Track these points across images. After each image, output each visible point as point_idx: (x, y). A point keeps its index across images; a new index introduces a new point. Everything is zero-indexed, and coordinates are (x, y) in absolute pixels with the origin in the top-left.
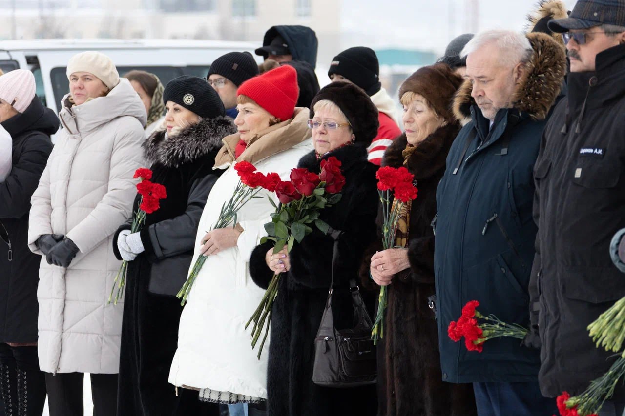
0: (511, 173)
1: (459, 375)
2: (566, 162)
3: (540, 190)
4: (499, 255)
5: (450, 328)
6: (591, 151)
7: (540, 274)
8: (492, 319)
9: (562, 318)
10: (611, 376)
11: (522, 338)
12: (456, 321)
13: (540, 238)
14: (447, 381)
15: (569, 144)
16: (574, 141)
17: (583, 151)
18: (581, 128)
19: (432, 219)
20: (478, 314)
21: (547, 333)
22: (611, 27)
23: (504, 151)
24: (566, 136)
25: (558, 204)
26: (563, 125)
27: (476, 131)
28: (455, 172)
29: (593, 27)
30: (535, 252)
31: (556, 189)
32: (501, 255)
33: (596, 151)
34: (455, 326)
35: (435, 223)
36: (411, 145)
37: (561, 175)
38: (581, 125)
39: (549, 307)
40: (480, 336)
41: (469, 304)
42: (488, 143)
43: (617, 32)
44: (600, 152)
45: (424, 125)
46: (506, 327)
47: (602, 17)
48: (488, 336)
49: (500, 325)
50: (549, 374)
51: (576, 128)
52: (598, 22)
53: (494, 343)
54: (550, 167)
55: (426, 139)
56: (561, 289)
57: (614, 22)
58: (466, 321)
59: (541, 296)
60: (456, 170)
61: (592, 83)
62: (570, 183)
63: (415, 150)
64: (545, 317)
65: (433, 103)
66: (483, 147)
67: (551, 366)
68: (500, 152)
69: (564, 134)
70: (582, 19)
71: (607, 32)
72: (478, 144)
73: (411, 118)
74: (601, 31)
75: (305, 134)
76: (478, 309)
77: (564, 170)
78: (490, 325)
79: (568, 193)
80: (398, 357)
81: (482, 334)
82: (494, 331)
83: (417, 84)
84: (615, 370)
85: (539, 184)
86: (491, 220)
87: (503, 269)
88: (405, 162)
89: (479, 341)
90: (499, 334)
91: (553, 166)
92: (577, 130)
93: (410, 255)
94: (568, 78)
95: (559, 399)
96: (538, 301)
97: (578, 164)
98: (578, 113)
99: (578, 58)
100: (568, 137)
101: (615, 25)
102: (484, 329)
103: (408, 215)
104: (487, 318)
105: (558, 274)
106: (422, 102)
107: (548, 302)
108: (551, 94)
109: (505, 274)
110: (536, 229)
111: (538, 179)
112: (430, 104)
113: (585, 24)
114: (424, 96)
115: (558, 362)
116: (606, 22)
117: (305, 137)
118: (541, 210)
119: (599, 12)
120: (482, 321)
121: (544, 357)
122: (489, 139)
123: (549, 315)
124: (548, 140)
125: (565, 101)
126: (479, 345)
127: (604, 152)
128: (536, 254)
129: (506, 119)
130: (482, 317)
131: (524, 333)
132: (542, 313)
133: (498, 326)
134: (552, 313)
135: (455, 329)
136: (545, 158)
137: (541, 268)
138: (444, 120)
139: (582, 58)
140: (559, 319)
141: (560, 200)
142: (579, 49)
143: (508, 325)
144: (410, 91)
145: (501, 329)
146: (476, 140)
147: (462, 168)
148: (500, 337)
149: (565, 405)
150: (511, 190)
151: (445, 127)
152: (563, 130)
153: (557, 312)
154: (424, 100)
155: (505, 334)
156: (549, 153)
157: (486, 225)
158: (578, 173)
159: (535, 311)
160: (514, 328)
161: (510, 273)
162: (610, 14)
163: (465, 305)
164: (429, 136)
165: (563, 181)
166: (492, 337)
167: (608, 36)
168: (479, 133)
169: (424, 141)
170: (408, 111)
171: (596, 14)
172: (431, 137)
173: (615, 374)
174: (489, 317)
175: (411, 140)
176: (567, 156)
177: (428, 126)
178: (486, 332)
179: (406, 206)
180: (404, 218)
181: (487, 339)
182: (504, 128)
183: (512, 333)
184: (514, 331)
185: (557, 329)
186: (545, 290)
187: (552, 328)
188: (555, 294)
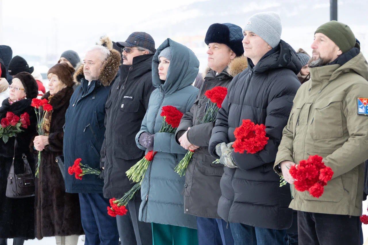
0: (96, 107)
1: (72, 190)
2: (118, 101)
3: (107, 113)
4: (90, 141)
5: (69, 169)
6: (128, 97)
7: (106, 148)
8: (86, 166)
9: (113, 166)
10: (132, 191)
11: (98, 175)
12: (72, 166)
13: (106, 132)
14: (67, 192)
15: (119, 94)
16: (122, 92)
17: (125, 97)
18: (125, 88)
19: (63, 125)
20: (81, 164)
21: (107, 172)
22: (141, 48)
23: (93, 98)
24: (118, 91)
25: (114, 119)
26: (118, 86)
27: (82, 89)
28: (73, 106)
29: (133, 47)
30: (104, 138)
31: (113, 112)
32: (91, 141)
33: (130, 97)
34: (71, 168)
35: (64, 127)
36: (52, 95)
37: (116, 107)
38: (125, 87)
39: (109, 161)
40: (81, 173)
41: (77, 160)
42: (87, 94)
43: (143, 50)
44: (132, 98)
45: (57, 86)
46: (92, 170)
47: (138, 43)
48: (84, 173)
49: (90, 169)
50: (107, 188)
51: (123, 87)
52: (136, 45)
53: (87, 176)
54: (111, 104)
55: (58, 93)
56: (114, 154)
57: (142, 46)
58: (76, 166)
59: (105, 157)
60: (74, 105)
61: (130, 69)
62: (119, 110)
63: (53, 97)
64: (107, 165)
65: (60, 77)
66: (84, 96)
67: (108, 185)
68: (92, 98)
69: (118, 90)
70: (130, 43)
71: (139, 50)
72: (83, 95)
73: (51, 84)
74: (136, 49)
75: (3, 89)
76: (81, 162)
77: (117, 105)
78: (86, 169)
79: (118, 114)
80: (43, 182)
81: (82, 172)
82: (87, 171)
83: (54, 70)
84: (134, 189)
85: (107, 110)
86: (87, 126)
87: (92, 147)
88: (49, 102)
89: (81, 175)
90: (89, 172)
91: (113, 102)
92: (123, 88)
93: (50, 140)
94: (121, 67)
95: (110, 200)
96: (104, 158)
97: (123, 102)
98: (124, 82)
99: (126, 59)
100: (119, 91)
101: (143, 47)
102: (83, 170)
103: (50, 124)
104: (84, 166)
105: (113, 148)
106: (56, 77)
107: (108, 159)
108: (113, 74)
109: (92, 148)
110: (105, 129)
111: (107, 108)
112: (59, 78)
113: (130, 45)
114: (57, 75)
115: (111, 183)
116: (139, 45)
117: (3, 90)
118: (107, 121)
119: (137, 41)
120: (82, 167)
121: (106, 182)
122: (87, 93)
123: (108, 164)
124: (112, 92)
125: (119, 78)
126: (81, 177)
127: (133, 98)
128: (105, 139)
129: (95, 84)
130: (82, 165)
131: (99, 173)
132: (106, 163)
133: (89, 169)
134: (110, 163)
135: (71, 170)
136: (110, 99)
137: (106, 145)
138: (65, 85)
139: (127, 59)
140: (112, 166)
141: (115, 117)
142: (127, 55)
143: (93, 169)
144: (51, 73)
145: (90, 170)
146: (82, 93)
147: (76, 104)
148: (89, 174)
149: (113, 202)
150: (96, 114)
151: (65, 88)
152: (118, 88)
153: (112, 163)
154: (57, 76)
155: (92, 173)
156: (111, 98)
157: (85, 128)
158: (122, 106)
159: (103, 162)
160: (96, 171)
161: (95, 148)
162: (141, 43)
163: (76, 160)
164: (59, 91)
165: (116, 109)
166: (86, 174)
167: (139, 51)
168: (83, 90)
169: (56, 94)
170: (50, 81)
171: (135, 42)
172: (60, 92)
173: (134, 190)
174: (85, 165)
175: (51, 93)
176: (119, 99)
177: (59, 87)
178: (84, 172)
179: (49, 120)
180: (48, 125)
181: (84, 174)
182: (94, 88)
183: (94, 172)
184: (95, 172)
185: (111, 170)
186: (107, 154)
187: (109, 169)
188: (111, 156)
